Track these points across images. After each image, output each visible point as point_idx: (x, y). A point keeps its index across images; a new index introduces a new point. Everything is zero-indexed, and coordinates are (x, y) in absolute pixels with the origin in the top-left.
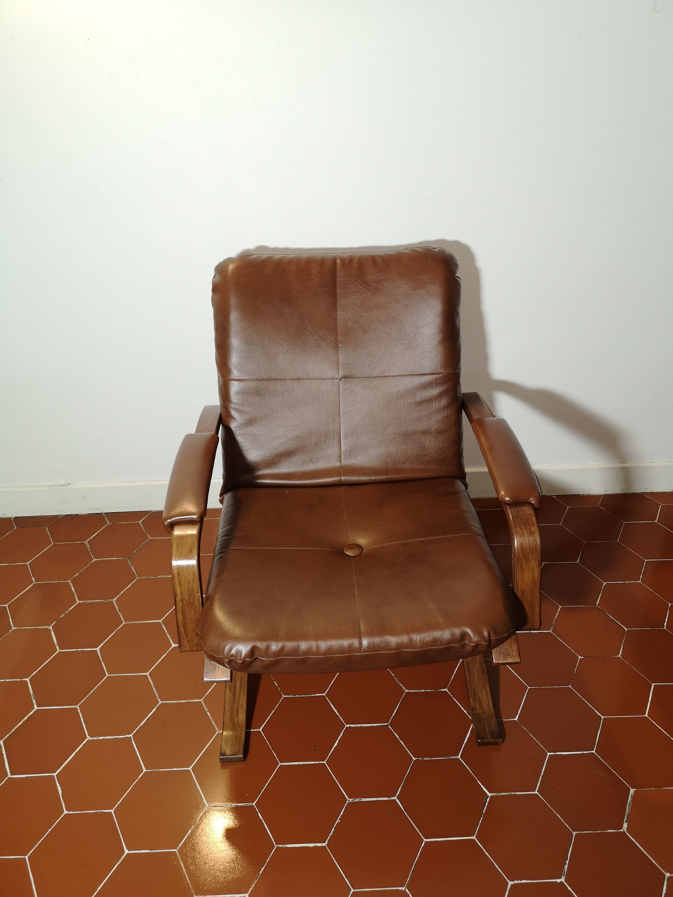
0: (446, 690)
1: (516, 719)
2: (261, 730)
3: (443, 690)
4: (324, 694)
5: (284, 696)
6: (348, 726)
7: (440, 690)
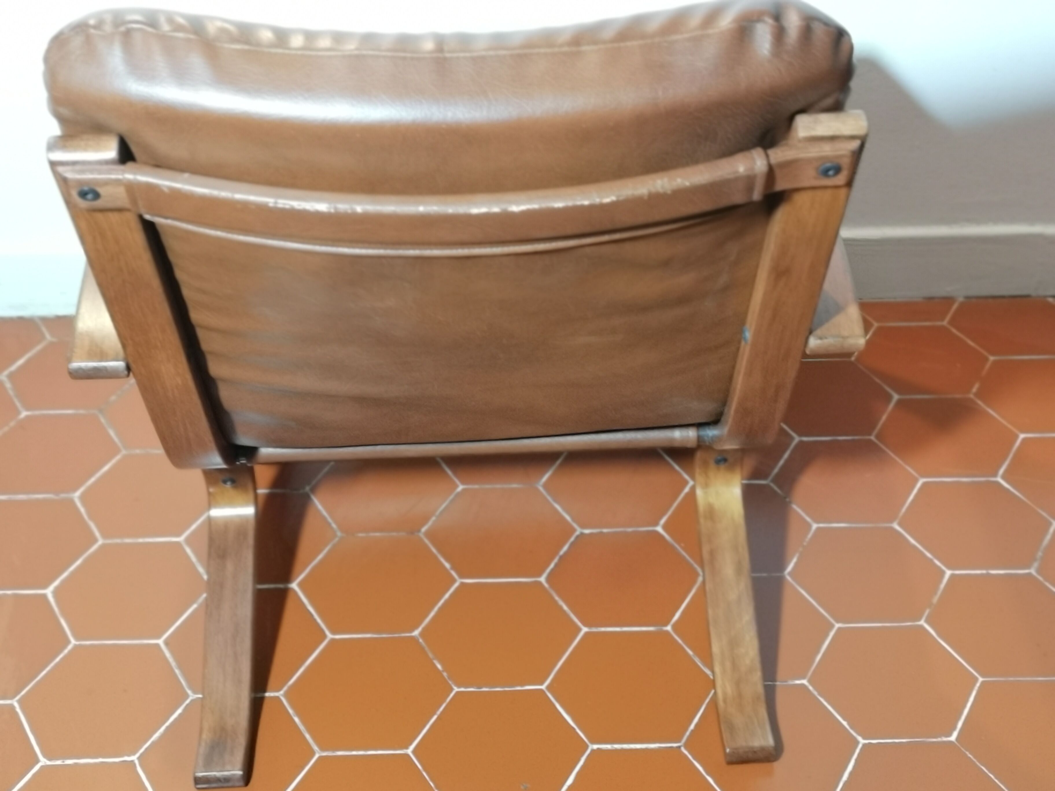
0: (805, 682)
1: (953, 738)
2: (409, 751)
3: (798, 682)
4: (543, 687)
5: (456, 689)
6: (595, 747)
7: (791, 682)
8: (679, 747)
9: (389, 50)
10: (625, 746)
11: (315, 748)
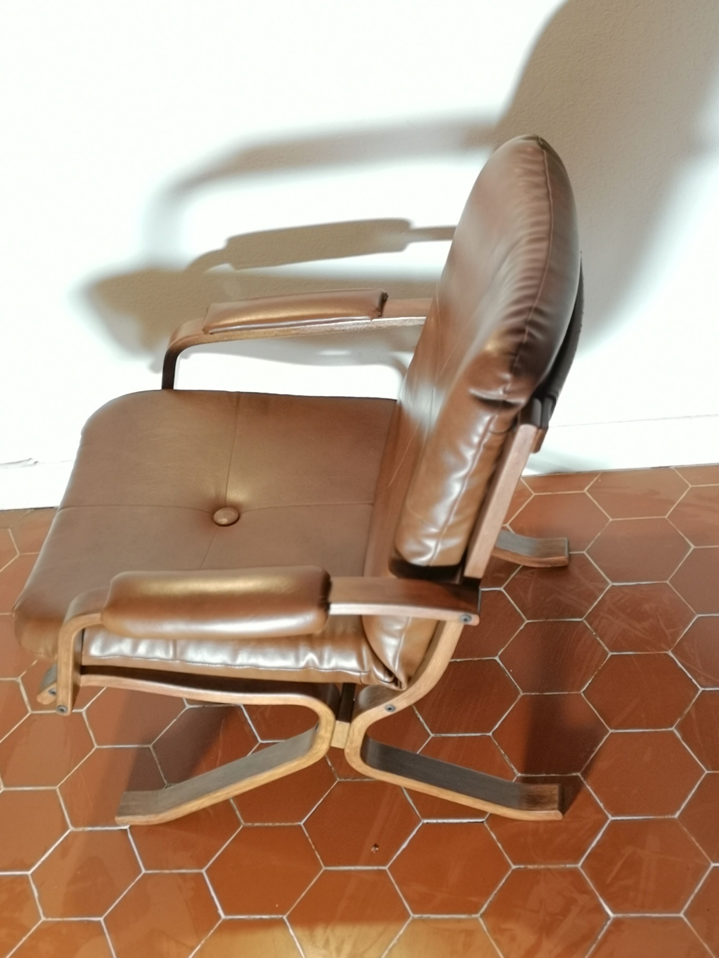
8: (483, 822)
9: (549, 201)
10: (446, 821)
11: (242, 821)
